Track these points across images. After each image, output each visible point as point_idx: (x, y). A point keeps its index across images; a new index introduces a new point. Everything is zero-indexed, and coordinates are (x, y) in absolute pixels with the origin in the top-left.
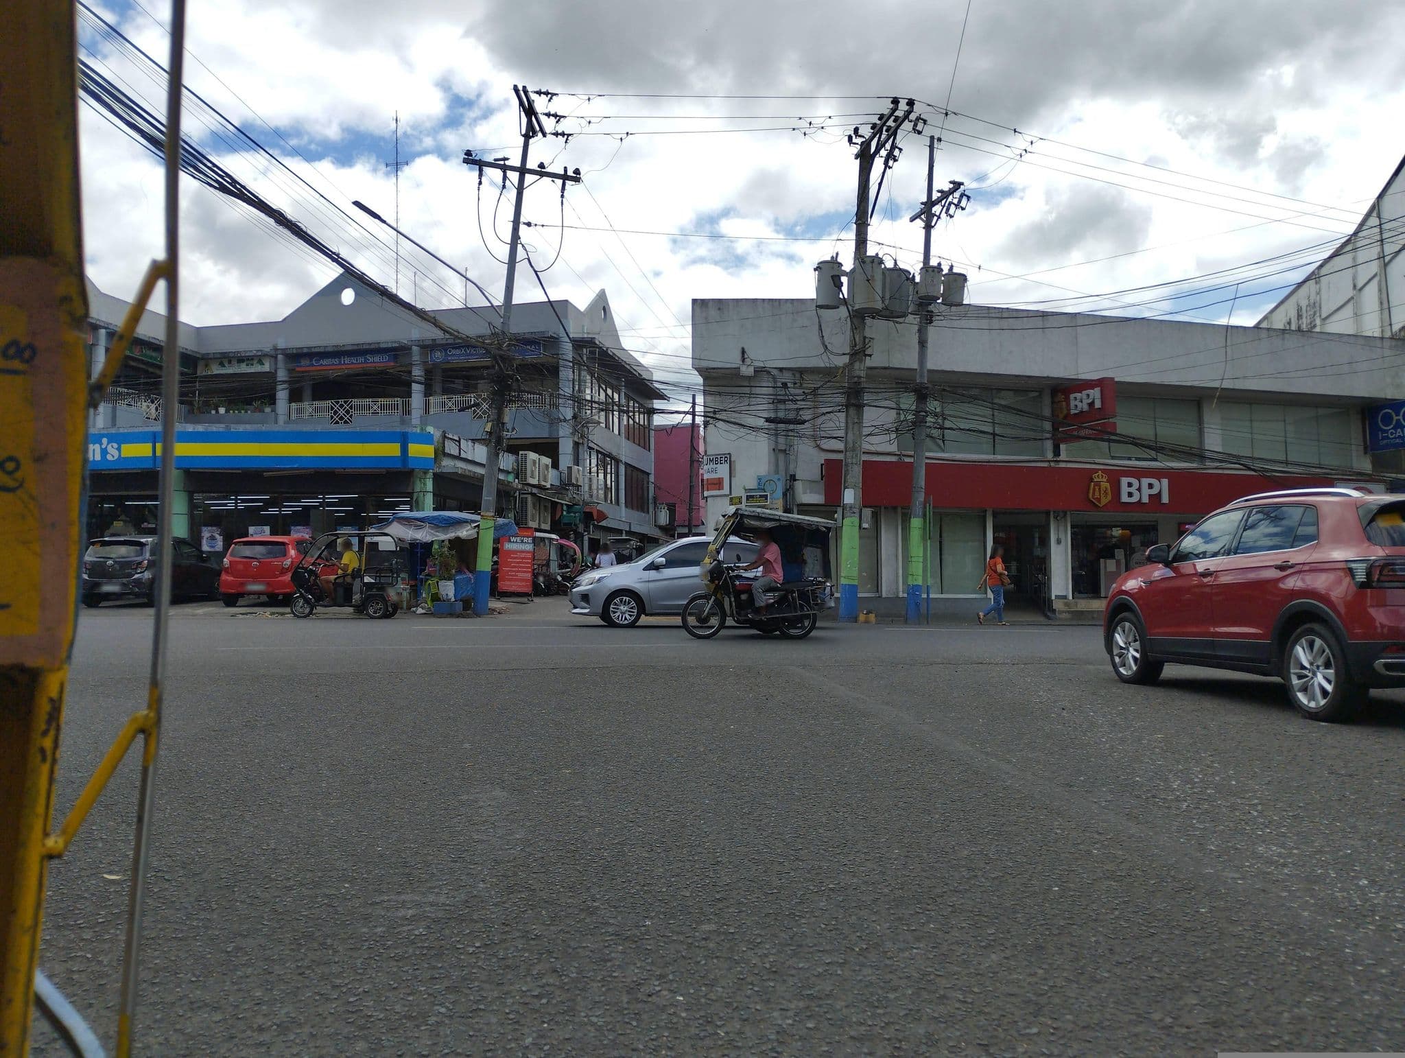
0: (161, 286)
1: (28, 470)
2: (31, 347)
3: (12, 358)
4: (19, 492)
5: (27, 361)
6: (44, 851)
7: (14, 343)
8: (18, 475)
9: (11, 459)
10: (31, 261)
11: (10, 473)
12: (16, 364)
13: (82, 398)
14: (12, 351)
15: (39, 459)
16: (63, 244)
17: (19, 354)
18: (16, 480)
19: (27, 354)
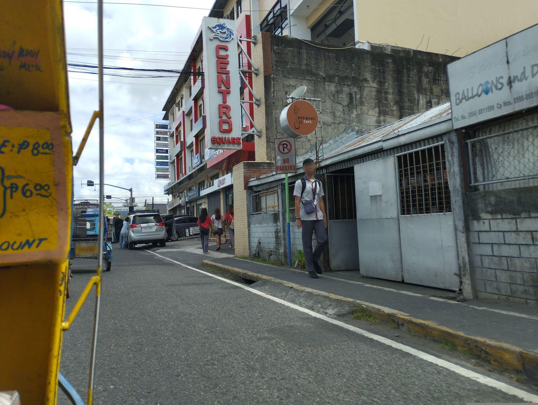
0: (97, 120)
1: (53, 189)
2: (52, 144)
3: (46, 148)
4: (50, 197)
5: (52, 149)
6: (61, 328)
7: (46, 143)
8: (49, 191)
9: (46, 185)
10: (52, 113)
11: (46, 191)
12: (47, 151)
13: (71, 162)
14: (45, 146)
15: (56, 185)
16: (63, 107)
17: (48, 147)
18: (48, 193)
19: (50, 147)
